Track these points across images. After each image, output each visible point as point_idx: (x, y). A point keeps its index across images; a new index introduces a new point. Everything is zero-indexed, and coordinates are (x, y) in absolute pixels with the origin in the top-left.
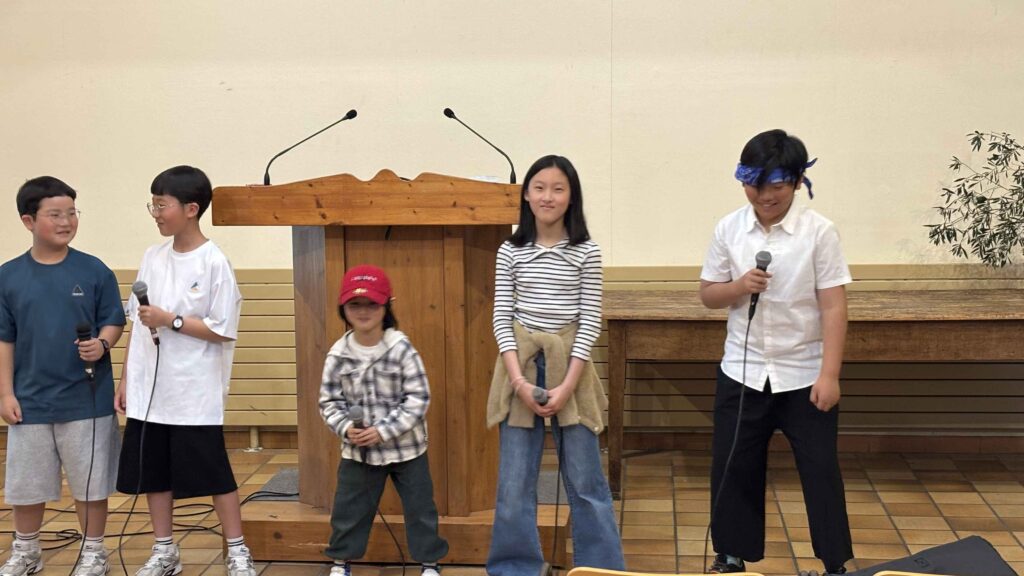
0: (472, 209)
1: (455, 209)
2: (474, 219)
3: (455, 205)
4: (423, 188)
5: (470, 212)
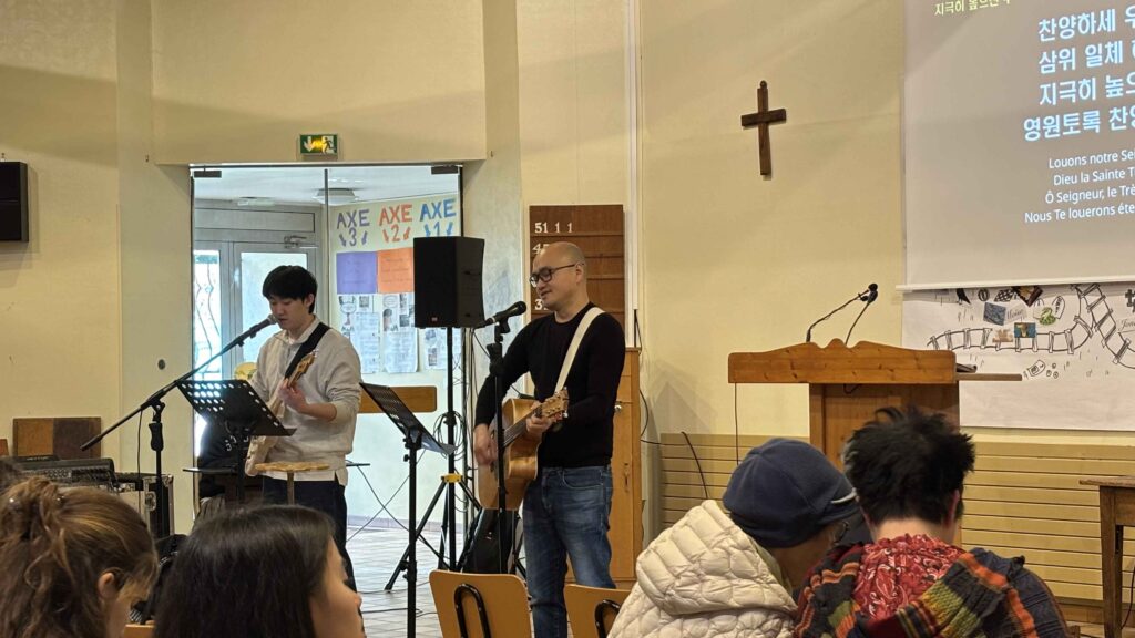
0: (892, 370)
1: (881, 371)
2: (893, 378)
3: (880, 368)
4: (860, 353)
5: (890, 373)
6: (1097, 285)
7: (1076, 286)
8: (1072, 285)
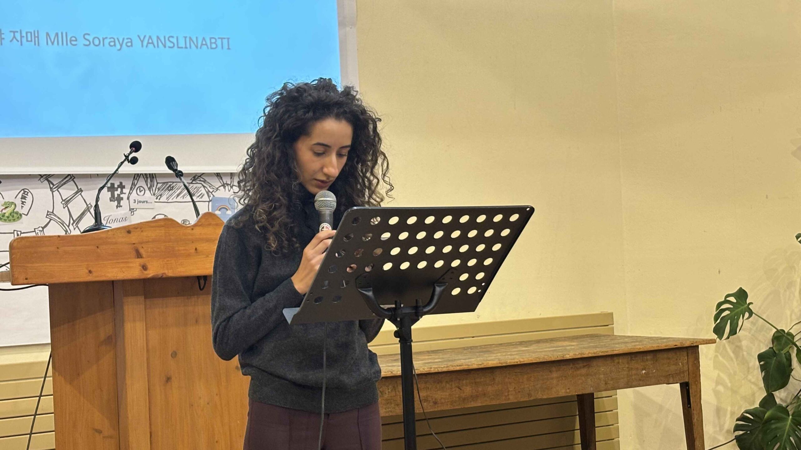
6: (71, 177)
7: (47, 178)
8: (41, 176)
